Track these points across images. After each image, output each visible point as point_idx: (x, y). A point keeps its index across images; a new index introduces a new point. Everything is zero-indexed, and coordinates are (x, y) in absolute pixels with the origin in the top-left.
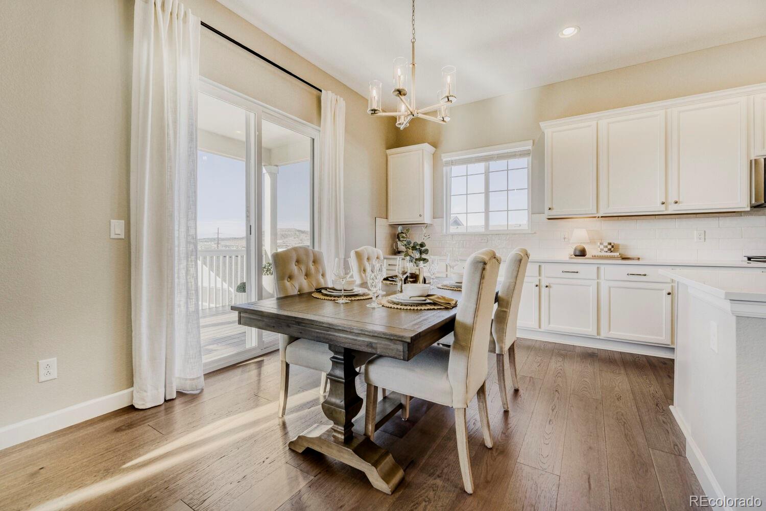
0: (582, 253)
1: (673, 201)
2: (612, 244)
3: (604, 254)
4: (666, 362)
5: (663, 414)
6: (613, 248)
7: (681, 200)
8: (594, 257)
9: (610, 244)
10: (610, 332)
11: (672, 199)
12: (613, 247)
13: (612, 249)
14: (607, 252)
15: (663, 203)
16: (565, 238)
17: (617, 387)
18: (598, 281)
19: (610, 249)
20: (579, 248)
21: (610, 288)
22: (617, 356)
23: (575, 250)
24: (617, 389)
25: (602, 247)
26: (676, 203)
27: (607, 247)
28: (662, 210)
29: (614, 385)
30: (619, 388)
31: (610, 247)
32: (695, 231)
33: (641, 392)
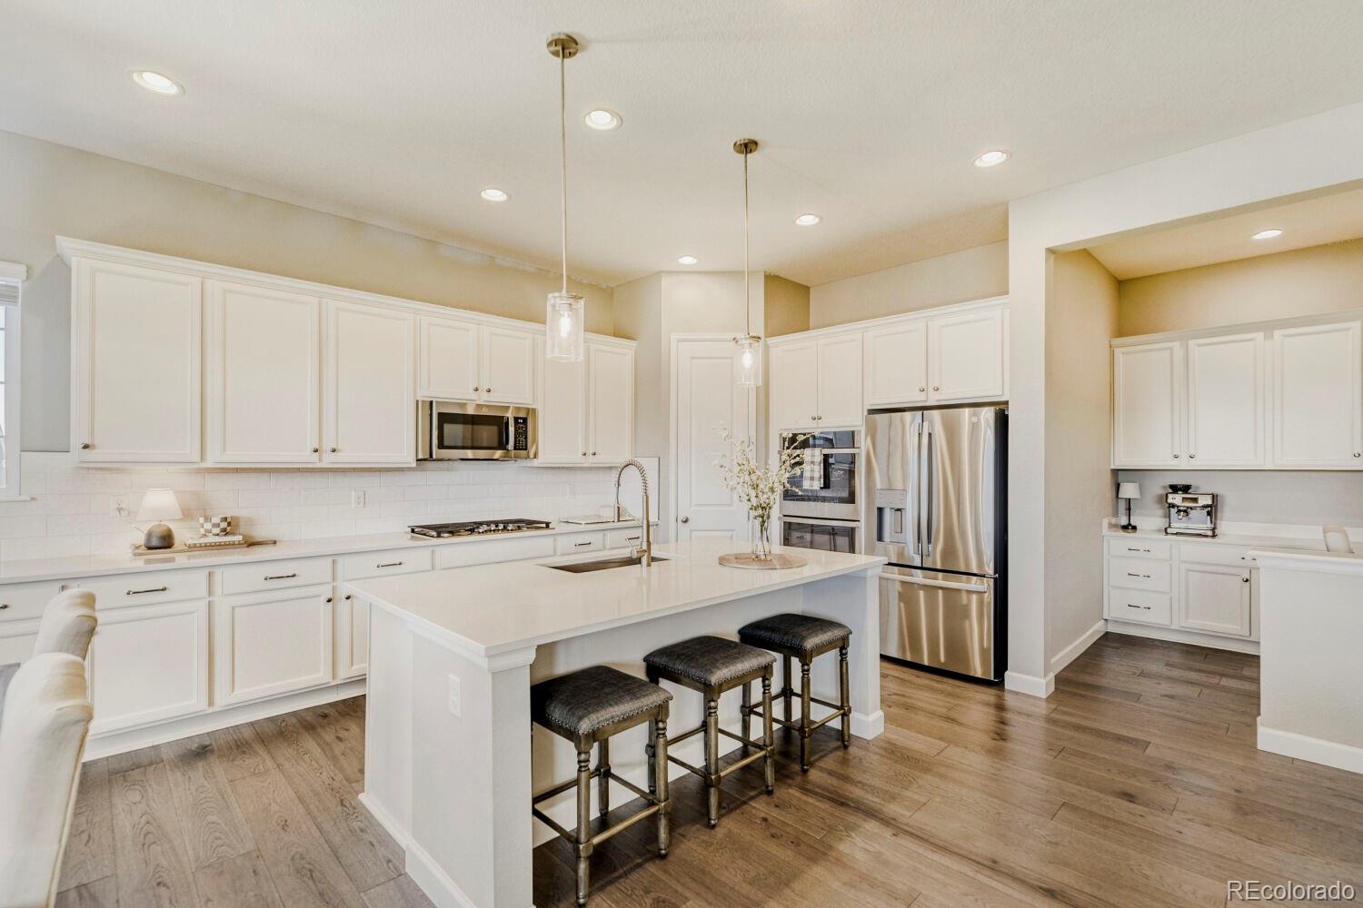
0: (166, 542)
1: (329, 449)
2: (229, 520)
3: (211, 539)
4: (326, 711)
5: (355, 815)
6: (230, 526)
7: (339, 447)
8: (193, 547)
9: (225, 519)
10: (236, 693)
11: (328, 445)
12: (229, 524)
13: (229, 529)
14: (218, 535)
15: (316, 451)
16: (120, 510)
17: (273, 804)
18: (211, 599)
19: (224, 530)
20: (159, 531)
21: (233, 608)
22: (248, 734)
23: (149, 535)
24: (274, 807)
25: (208, 526)
26: (334, 451)
27: (218, 525)
28: (314, 461)
29: (267, 801)
30: (276, 803)
31: (224, 525)
32: (353, 493)
33: (312, 791)
